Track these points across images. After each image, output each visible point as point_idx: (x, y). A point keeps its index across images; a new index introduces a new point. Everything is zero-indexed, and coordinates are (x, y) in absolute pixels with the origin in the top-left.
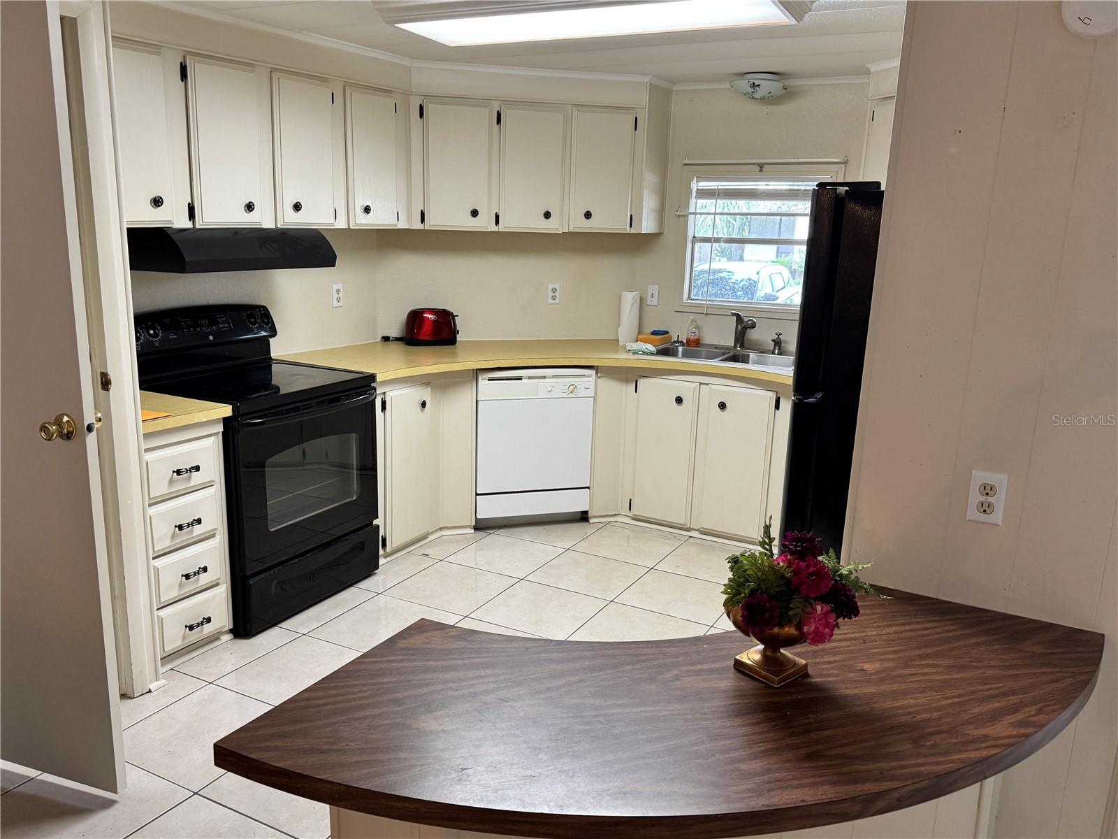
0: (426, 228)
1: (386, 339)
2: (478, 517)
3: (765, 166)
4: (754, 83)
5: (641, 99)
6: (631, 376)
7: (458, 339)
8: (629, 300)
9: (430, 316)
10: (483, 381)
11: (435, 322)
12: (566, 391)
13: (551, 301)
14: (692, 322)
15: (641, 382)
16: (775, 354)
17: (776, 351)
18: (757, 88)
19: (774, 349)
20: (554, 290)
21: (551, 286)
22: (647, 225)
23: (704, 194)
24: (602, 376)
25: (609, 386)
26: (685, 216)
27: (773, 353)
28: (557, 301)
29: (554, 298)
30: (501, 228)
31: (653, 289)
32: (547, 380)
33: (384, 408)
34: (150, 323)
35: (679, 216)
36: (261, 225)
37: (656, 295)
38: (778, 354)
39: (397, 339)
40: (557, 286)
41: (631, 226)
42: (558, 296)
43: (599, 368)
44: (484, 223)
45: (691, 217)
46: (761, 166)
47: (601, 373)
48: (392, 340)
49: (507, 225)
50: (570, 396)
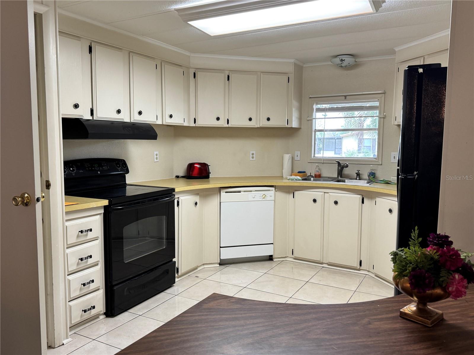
0: (196, 126)
1: (177, 177)
2: (221, 258)
3: (347, 97)
4: (342, 59)
5: (290, 69)
6: (291, 190)
7: (210, 177)
8: (287, 158)
9: (197, 166)
10: (223, 194)
11: (199, 168)
12: (261, 197)
13: (251, 159)
14: (317, 166)
15: (296, 193)
16: (357, 180)
17: (358, 178)
18: (343, 61)
19: (357, 177)
20: (253, 154)
21: (252, 152)
22: (295, 124)
23: (319, 110)
24: (278, 191)
25: (281, 195)
26: (311, 120)
27: (356, 179)
28: (254, 159)
29: (253, 157)
30: (230, 125)
31: (298, 153)
32: (252, 192)
33: (178, 205)
34: (71, 165)
35: (308, 120)
36: (124, 120)
37: (299, 156)
38: (358, 180)
39: (182, 177)
40: (254, 152)
41: (288, 124)
42: (255, 157)
43: (276, 187)
44: (222, 123)
45: (314, 120)
46: (345, 96)
47: (277, 189)
48: (180, 177)
49: (232, 124)
50: (263, 200)
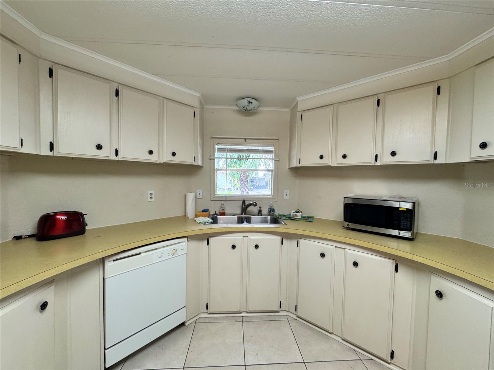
0: (55, 155)
1: (18, 238)
3: (247, 140)
4: (250, 101)
5: (197, 104)
8: (191, 197)
9: (62, 217)
10: (109, 264)
11: (66, 221)
12: (171, 254)
13: (149, 200)
14: (222, 204)
15: (212, 240)
17: (260, 214)
18: (250, 104)
20: (151, 194)
21: (149, 192)
22: (200, 161)
23: (220, 150)
25: (194, 244)
26: (213, 159)
28: (153, 200)
29: (151, 198)
30: (120, 158)
31: (201, 191)
32: (158, 250)
35: (211, 159)
37: (201, 194)
39: (30, 236)
40: (153, 192)
41: (194, 162)
43: (188, 237)
44: (107, 154)
45: (216, 160)
46: (245, 139)
48: (25, 238)
49: (124, 156)
50: (173, 257)
